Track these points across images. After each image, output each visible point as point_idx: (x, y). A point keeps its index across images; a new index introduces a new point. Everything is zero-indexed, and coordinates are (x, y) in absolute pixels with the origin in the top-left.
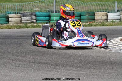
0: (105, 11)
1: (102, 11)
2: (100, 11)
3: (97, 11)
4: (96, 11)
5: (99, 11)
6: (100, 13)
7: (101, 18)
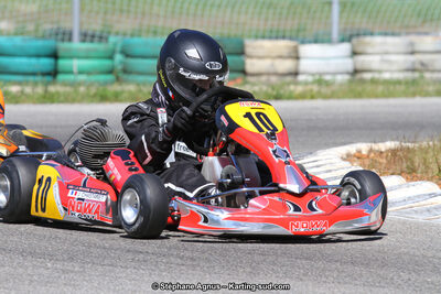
0: (291, 38)
1: (277, 38)
2: (270, 38)
3: (256, 37)
4: (250, 37)
5: (263, 37)
6: (267, 44)
7: (272, 65)
